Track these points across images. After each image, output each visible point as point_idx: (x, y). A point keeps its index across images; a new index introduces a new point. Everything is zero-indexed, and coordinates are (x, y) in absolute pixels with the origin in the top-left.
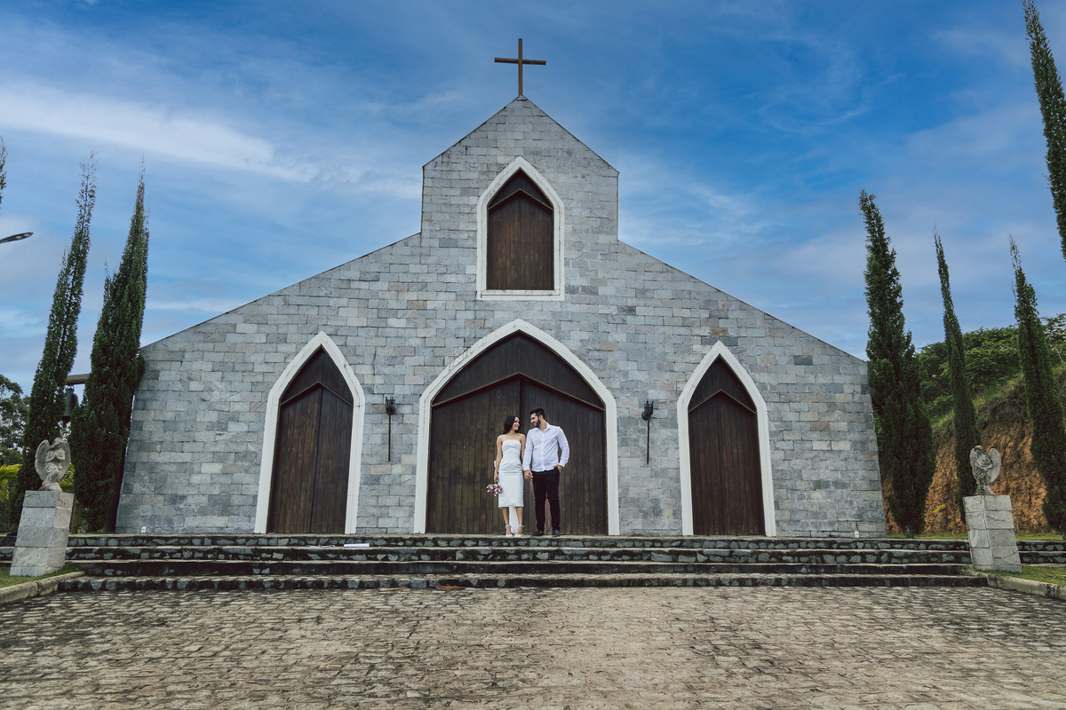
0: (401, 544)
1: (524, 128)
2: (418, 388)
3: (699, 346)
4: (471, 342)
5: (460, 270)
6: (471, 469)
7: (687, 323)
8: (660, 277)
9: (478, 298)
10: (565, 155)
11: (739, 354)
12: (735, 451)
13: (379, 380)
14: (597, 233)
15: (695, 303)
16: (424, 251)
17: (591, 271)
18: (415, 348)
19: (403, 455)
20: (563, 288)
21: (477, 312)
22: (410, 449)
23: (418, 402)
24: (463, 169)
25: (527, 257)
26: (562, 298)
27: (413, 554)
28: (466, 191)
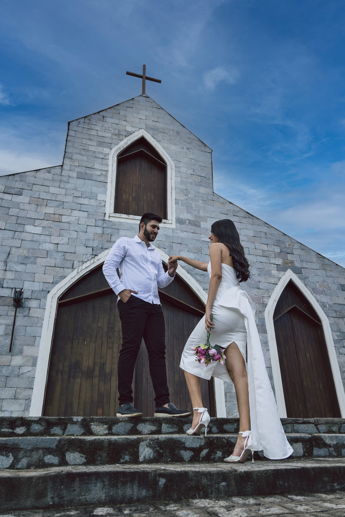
0: (20, 430)
1: (147, 113)
2: (47, 285)
3: (276, 272)
4: (98, 252)
5: (93, 196)
6: (91, 364)
7: (266, 254)
8: (244, 221)
9: (107, 218)
10: (175, 134)
11: (304, 279)
12: (308, 355)
13: (10, 275)
14: (198, 185)
15: (269, 241)
16: (64, 179)
17: (195, 210)
18: (47, 251)
19: (25, 347)
20: (174, 219)
21: (105, 229)
22: (33, 340)
23: (45, 298)
24: (100, 130)
25: (145, 197)
26: (174, 226)
27: (48, 451)
28: (101, 144)
